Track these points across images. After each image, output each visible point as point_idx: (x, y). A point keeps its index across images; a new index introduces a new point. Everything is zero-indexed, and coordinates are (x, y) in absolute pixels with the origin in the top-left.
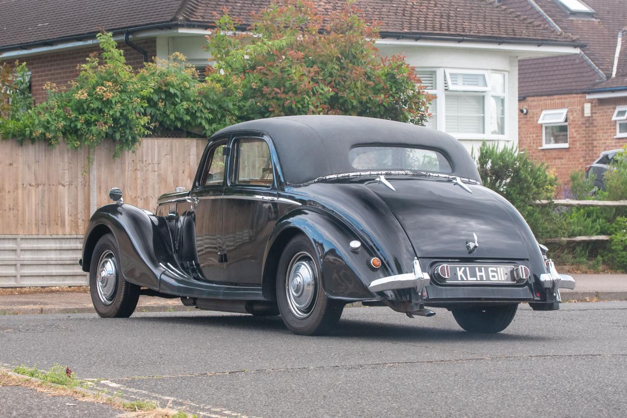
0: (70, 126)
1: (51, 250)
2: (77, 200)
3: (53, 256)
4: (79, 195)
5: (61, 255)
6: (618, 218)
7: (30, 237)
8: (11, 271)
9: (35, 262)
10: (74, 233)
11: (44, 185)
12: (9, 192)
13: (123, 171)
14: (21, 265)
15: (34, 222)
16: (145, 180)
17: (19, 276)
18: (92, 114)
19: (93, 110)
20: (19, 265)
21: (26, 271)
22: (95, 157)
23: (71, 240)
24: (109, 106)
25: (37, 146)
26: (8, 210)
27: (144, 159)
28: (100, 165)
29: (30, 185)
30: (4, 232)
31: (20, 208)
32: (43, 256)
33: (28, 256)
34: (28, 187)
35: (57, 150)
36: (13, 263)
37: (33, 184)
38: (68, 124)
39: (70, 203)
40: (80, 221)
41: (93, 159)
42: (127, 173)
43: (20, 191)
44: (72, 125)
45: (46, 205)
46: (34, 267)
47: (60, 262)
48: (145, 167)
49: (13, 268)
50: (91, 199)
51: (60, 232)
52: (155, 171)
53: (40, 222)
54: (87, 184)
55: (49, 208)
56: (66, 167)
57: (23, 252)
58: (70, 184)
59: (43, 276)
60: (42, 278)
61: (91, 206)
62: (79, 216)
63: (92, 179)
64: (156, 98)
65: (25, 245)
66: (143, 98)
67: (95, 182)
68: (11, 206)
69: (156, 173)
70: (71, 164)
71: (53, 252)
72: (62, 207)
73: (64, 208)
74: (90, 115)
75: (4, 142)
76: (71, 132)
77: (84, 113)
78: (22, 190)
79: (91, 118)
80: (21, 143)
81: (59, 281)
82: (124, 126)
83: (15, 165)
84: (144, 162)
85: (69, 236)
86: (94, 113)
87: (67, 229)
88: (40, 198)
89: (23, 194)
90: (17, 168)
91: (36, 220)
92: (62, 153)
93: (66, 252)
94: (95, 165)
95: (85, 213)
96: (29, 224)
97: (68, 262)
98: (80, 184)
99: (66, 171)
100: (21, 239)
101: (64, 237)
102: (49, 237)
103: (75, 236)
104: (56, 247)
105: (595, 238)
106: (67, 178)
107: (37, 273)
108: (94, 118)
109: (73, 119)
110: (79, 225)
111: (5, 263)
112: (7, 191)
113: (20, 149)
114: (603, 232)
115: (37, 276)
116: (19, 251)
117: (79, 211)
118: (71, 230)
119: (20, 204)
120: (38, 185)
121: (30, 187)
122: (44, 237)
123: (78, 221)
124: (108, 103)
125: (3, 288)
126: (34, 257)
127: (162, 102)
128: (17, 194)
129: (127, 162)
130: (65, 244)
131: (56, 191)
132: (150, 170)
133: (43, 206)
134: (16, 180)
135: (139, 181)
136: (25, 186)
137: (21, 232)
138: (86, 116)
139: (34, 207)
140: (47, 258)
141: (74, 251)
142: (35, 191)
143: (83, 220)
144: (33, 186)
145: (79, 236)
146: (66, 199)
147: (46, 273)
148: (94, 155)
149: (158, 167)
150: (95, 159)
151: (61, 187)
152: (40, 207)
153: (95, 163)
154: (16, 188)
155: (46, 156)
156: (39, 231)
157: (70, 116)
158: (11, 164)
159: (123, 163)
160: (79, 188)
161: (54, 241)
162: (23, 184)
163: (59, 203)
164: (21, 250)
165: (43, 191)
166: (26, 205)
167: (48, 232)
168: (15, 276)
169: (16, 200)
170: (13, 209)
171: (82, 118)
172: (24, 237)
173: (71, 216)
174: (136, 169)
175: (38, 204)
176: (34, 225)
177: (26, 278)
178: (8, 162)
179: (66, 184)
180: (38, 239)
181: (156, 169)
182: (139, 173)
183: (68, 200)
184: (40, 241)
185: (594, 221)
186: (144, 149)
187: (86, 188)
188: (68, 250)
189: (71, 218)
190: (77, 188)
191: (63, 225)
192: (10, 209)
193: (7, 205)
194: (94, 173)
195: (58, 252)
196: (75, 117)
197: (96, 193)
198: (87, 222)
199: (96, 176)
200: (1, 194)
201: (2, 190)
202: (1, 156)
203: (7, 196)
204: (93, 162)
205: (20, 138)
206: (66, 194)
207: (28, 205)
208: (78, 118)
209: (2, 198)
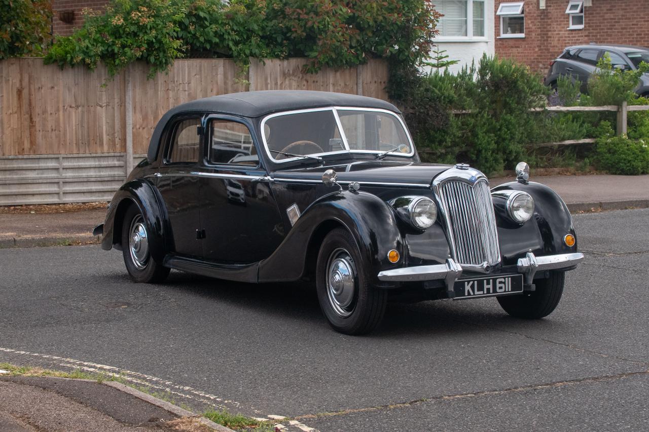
0: (107, 50)
1: (90, 168)
2: (114, 120)
3: (92, 173)
4: (116, 115)
5: (100, 172)
6: (602, 123)
7: (71, 156)
8: (54, 189)
9: (76, 180)
10: (111, 151)
11: (83, 106)
12: (51, 114)
13: (156, 91)
14: (63, 182)
15: (75, 142)
16: (177, 99)
17: (61, 193)
18: (127, 38)
19: (128, 34)
20: (61, 183)
21: (68, 188)
22: (130, 78)
23: (109, 158)
24: (144, 31)
25: (76, 70)
26: (50, 130)
27: (176, 79)
28: (135, 86)
29: (71, 107)
30: (47, 152)
31: (61, 129)
32: (84, 174)
33: (69, 174)
34: (68, 108)
35: (94, 74)
36: (56, 181)
37: (74, 105)
38: (106, 48)
39: (108, 123)
40: (117, 140)
41: (129, 81)
42: (159, 93)
43: (61, 113)
44: (110, 49)
45: (86, 126)
46: (76, 184)
47: (99, 179)
48: (177, 86)
49: (56, 185)
50: (127, 119)
51: (99, 151)
52: (185, 91)
53: (80, 141)
54: (123, 104)
55: (88, 128)
56: (104, 89)
57: (65, 170)
58: (108, 105)
59: (84, 193)
60: (82, 194)
61: (127, 126)
62: (116, 135)
63: (127, 100)
64: (187, 22)
65: (66, 164)
66: (175, 22)
67: (131, 103)
68: (54, 129)
69: (187, 93)
70: (108, 86)
71: (92, 170)
72: (101, 127)
73: (103, 128)
74: (126, 40)
75: (46, 67)
76: (109, 57)
77: (120, 37)
78: (63, 112)
79: (127, 41)
80: (62, 68)
81: (99, 197)
82: (158, 50)
83: (56, 88)
84: (175, 82)
85: (107, 155)
86: (129, 37)
87: (106, 148)
88: (80, 119)
89: (64, 115)
90: (58, 91)
91: (76, 140)
92: (99, 76)
93: (104, 169)
94: (130, 87)
95: (121, 132)
96: (69, 144)
97: (106, 179)
98: (116, 105)
99: (104, 93)
100: (63, 158)
101: (103, 155)
102: (89, 155)
103: (113, 154)
104: (96, 165)
105: (582, 141)
106: (104, 100)
107: (78, 190)
108: (129, 41)
109: (111, 44)
110: (116, 143)
111: (49, 181)
112: (49, 113)
113: (61, 73)
114: (588, 136)
115: (78, 193)
116: (61, 170)
117: (116, 130)
118: (109, 149)
119: (62, 125)
120: (78, 107)
121: (71, 109)
122: (84, 155)
123: (115, 140)
124: (143, 28)
125: (47, 204)
126: (74, 174)
127: (193, 26)
128: (59, 115)
129: (160, 82)
130: (103, 162)
131: (95, 112)
132: (181, 89)
133: (82, 126)
134: (58, 102)
135: (172, 100)
136: (65, 108)
137: (62, 152)
138: (122, 40)
139: (74, 128)
140: (88, 175)
141: (112, 168)
142: (75, 113)
143: (120, 139)
144: (73, 107)
145: (116, 154)
146: (104, 119)
147: (86, 190)
148: (129, 76)
149: (188, 86)
150: (131, 81)
151: (99, 107)
152: (80, 126)
153: (130, 85)
154: (58, 110)
155: (84, 79)
156: (79, 150)
157: (107, 41)
158: (52, 88)
159: (156, 84)
160: (116, 108)
161: (93, 159)
162: (64, 106)
163: (97, 123)
164: (63, 169)
165: (83, 112)
166: (67, 126)
167: (87, 152)
168: (58, 194)
169: (57, 121)
170: (55, 130)
171: (118, 42)
172: (65, 156)
173: (108, 135)
174: (168, 89)
175: (78, 124)
176: (75, 145)
177: (68, 194)
178: (50, 85)
179: (103, 105)
180: (78, 157)
181: (186, 89)
182: (171, 93)
183: (106, 120)
184: (81, 160)
185: (581, 126)
186: (176, 71)
187: (123, 107)
188: (107, 167)
189: (108, 137)
190: (113, 108)
191: (102, 144)
192: (52, 130)
193: (50, 126)
194: (130, 94)
195: (97, 170)
196: (112, 41)
197: (131, 113)
198: (124, 140)
199: (131, 97)
200: (44, 116)
201: (45, 112)
202: (43, 79)
203: (49, 118)
204: (128, 83)
205: (61, 63)
206: (104, 115)
207: (69, 126)
208: (115, 42)
209: (45, 119)
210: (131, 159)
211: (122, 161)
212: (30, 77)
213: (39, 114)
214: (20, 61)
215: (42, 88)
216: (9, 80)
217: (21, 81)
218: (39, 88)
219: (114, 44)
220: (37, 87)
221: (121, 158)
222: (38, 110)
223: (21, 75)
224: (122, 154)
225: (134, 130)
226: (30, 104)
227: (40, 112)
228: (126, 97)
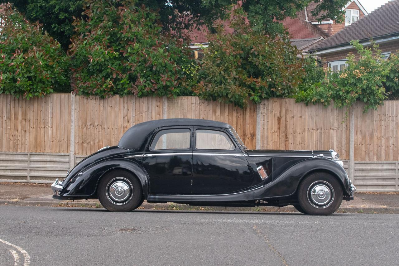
0: (336, 93)
2: (342, 139)
4: (343, 135)
11: (321, 129)
12: (299, 133)
13: (372, 121)
16: (387, 127)
18: (350, 87)
19: (351, 84)
22: (354, 112)
24: (360, 82)
25: (317, 106)
26: (298, 144)
27: (387, 114)
28: (357, 117)
29: (312, 129)
31: (306, 143)
34: (311, 130)
35: (329, 108)
37: (315, 128)
38: (335, 92)
39: (338, 140)
40: (344, 152)
41: (353, 114)
42: (374, 122)
43: (306, 133)
44: (337, 93)
45: (322, 141)
48: (387, 118)
50: (351, 138)
52: (394, 121)
54: (348, 129)
55: (324, 143)
56: (335, 119)
58: (338, 129)
61: (350, 142)
62: (343, 148)
63: (351, 125)
64: (392, 76)
66: (383, 76)
67: (354, 128)
68: (301, 143)
69: (395, 122)
70: (338, 116)
72: (332, 143)
73: (334, 143)
74: (349, 87)
75: (297, 104)
76: (337, 97)
77: (346, 86)
78: (308, 132)
79: (349, 89)
80: (307, 104)
82: (370, 94)
83: (303, 117)
84: (386, 115)
86: (351, 86)
88: (319, 137)
89: (308, 134)
90: (305, 119)
92: (333, 110)
94: (353, 117)
95: (347, 146)
98: (344, 129)
99: (335, 121)
106: (336, 125)
108: (351, 89)
109: (338, 90)
110: (343, 153)
112: (298, 133)
113: (307, 108)
117: (343, 145)
119: (306, 140)
120: (317, 129)
121: (313, 130)
123: (342, 152)
124: (360, 80)
127: (396, 79)
128: (304, 134)
129: (375, 115)
131: (329, 133)
132: (390, 120)
133: (320, 142)
134: (304, 126)
135: (383, 127)
136: (309, 130)
138: (346, 88)
139: (314, 142)
142: (316, 133)
143: (345, 151)
144: (314, 130)
146: (335, 138)
149: (395, 118)
151: (331, 130)
152: (318, 142)
153: (353, 116)
154: (304, 131)
155: (322, 112)
157: (336, 88)
158: (301, 117)
159: (372, 116)
160: (343, 131)
162: (308, 129)
163: (330, 140)
165: (321, 133)
166: (310, 141)
169: (303, 138)
171: (343, 89)
173: (337, 148)
174: (381, 120)
175: (317, 140)
178: (299, 115)
179: (335, 129)
181: (394, 120)
182: (383, 122)
183: (336, 138)
186: (387, 108)
187: (348, 131)
189: (337, 149)
190: (342, 131)
193: (298, 141)
194: (353, 122)
196: (340, 88)
197: (354, 134)
198: (348, 152)
199: (353, 124)
200: (294, 135)
201: (295, 132)
202: (295, 112)
203: (298, 136)
204: (352, 115)
205: (306, 102)
206: (335, 135)
207: (311, 141)
208: (341, 89)
209: (295, 137)
210: (353, 164)
211: (347, 165)
212: (286, 110)
213: (291, 133)
214: (280, 100)
215: (294, 117)
216: (273, 112)
217: (280, 112)
218: (292, 117)
219: (340, 90)
220: (291, 116)
221: (346, 163)
222: (291, 131)
223: (281, 109)
224: (347, 160)
225: (356, 145)
226: (286, 127)
227: (292, 132)
228: (351, 124)
